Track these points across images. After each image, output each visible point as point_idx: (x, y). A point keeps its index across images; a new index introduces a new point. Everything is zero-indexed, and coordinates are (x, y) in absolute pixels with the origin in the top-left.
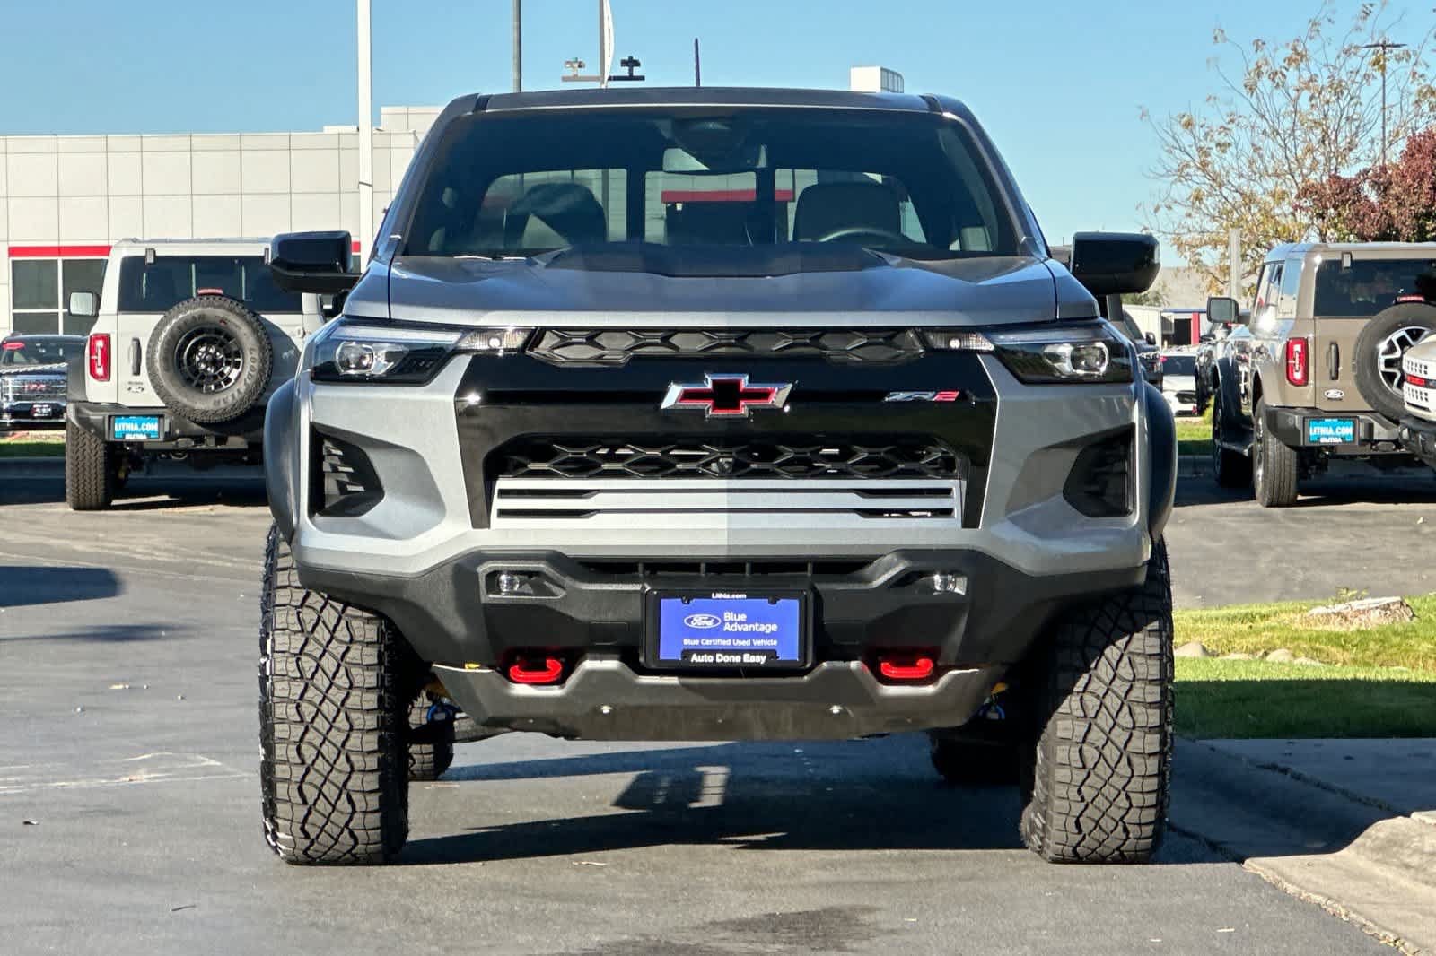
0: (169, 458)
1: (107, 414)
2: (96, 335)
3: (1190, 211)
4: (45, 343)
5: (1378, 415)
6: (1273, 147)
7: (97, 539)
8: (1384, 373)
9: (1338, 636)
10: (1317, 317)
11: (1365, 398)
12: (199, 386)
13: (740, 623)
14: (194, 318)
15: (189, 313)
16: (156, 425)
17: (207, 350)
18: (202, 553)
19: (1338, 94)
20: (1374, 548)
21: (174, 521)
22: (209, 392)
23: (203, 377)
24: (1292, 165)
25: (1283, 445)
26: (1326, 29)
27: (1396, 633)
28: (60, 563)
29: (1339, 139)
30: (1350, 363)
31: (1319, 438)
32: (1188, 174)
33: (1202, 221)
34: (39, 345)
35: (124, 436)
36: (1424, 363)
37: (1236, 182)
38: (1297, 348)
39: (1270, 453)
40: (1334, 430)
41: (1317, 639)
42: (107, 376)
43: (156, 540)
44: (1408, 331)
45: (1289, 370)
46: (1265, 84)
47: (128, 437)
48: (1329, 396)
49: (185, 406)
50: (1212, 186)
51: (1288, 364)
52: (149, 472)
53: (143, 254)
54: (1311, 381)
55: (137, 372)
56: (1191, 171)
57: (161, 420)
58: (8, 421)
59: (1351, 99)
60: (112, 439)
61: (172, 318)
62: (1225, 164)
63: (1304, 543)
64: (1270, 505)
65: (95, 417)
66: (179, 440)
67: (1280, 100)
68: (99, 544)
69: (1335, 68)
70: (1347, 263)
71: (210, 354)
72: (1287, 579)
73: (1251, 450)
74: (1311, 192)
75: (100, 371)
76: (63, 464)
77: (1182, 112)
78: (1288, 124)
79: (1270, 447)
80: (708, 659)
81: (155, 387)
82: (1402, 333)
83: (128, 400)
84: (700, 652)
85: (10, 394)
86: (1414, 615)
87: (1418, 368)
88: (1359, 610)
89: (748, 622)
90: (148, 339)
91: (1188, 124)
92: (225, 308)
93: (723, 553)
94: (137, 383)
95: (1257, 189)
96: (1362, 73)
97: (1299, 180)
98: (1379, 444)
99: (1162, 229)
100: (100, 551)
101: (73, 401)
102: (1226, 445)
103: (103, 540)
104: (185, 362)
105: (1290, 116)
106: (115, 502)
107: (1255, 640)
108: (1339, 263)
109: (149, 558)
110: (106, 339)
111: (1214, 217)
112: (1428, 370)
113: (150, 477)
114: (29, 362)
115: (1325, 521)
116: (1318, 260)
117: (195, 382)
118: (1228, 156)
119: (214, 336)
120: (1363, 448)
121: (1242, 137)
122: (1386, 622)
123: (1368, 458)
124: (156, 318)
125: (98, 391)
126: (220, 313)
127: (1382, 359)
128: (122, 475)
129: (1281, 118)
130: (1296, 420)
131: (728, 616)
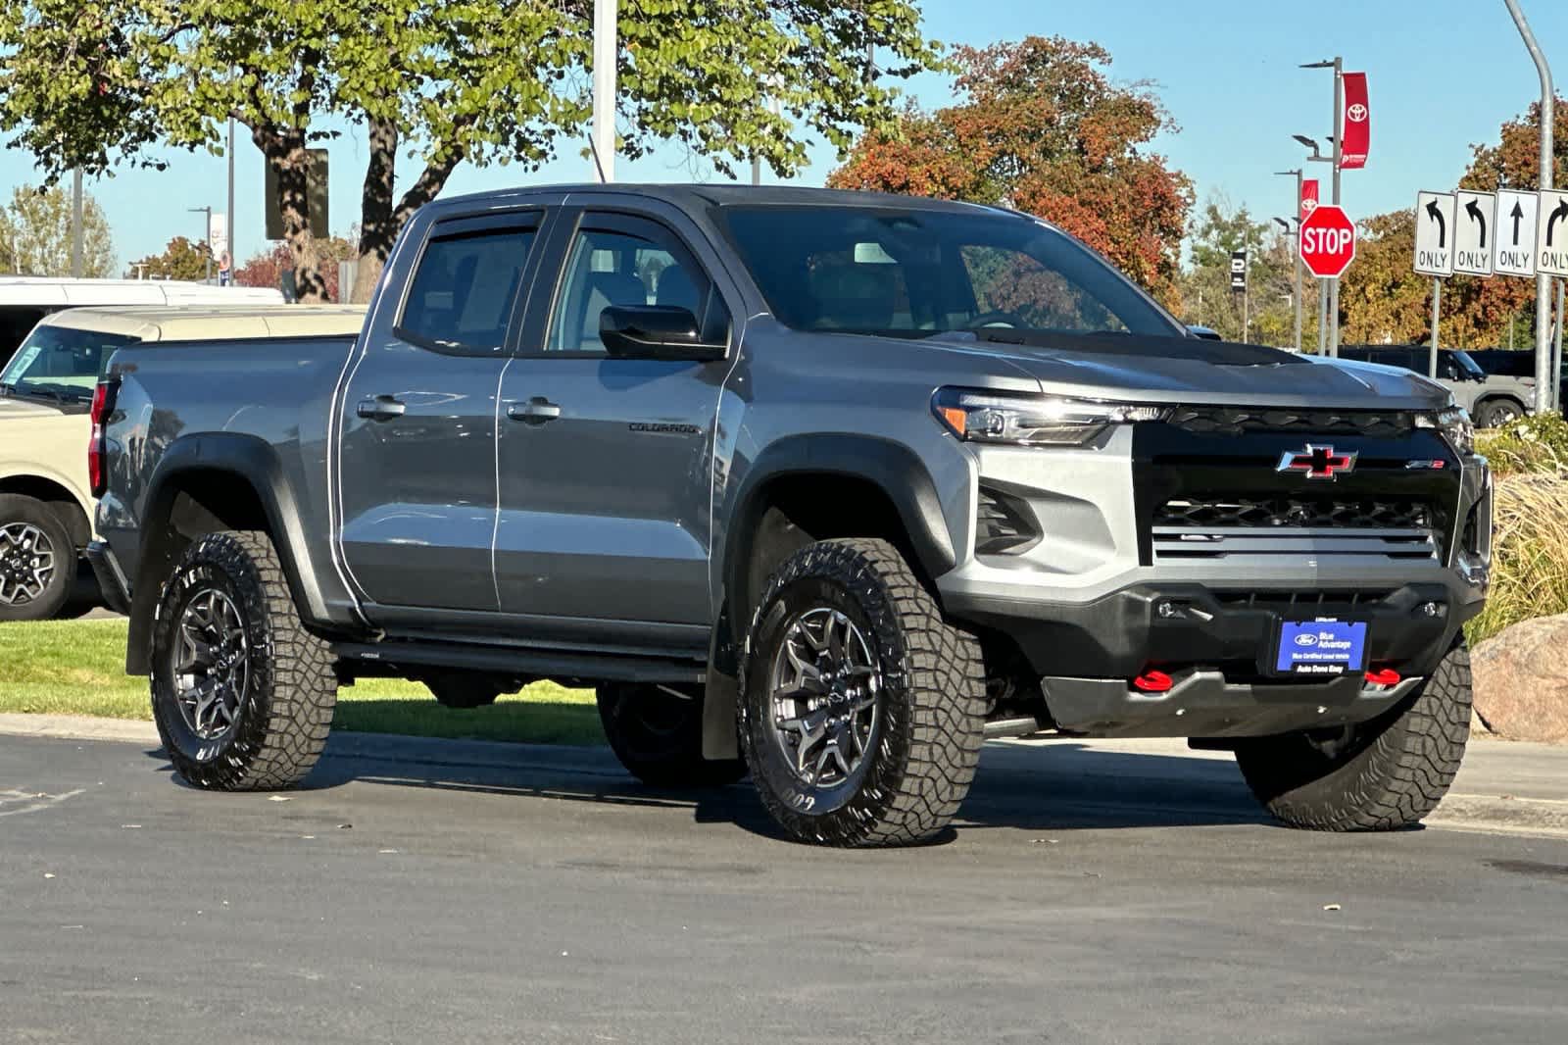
13: (1330, 641)
80: (1307, 669)
84: (1304, 664)
89: (1334, 641)
93: (1313, 586)
131: (1323, 636)
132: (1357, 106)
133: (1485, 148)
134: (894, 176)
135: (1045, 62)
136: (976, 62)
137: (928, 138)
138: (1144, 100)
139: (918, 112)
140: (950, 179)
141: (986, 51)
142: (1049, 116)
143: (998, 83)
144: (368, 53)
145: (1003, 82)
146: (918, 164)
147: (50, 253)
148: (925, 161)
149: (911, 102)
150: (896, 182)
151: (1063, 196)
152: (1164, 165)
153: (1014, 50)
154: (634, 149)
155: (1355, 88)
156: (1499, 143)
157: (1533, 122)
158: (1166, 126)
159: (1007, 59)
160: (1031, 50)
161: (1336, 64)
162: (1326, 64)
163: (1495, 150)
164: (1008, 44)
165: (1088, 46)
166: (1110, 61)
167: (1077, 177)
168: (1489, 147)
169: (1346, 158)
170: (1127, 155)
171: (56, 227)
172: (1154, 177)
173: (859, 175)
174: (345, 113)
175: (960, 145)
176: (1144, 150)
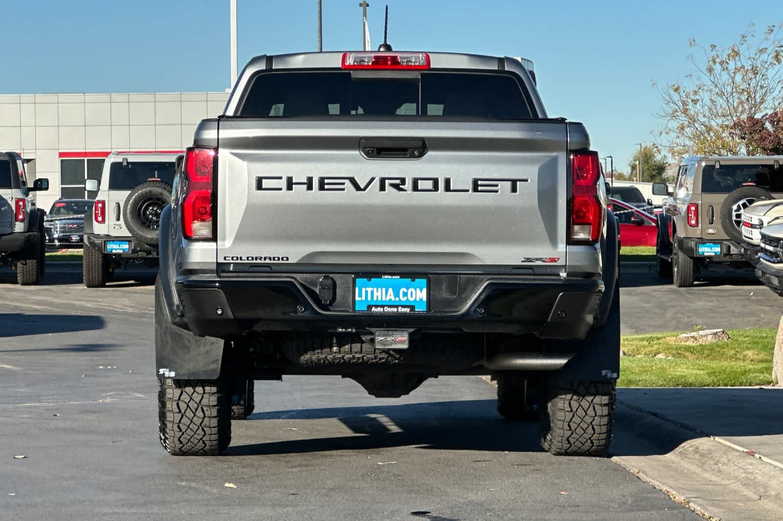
0: (134, 261)
1: (103, 240)
2: (98, 201)
3: (678, 134)
4: (76, 203)
5: (733, 242)
6: (721, 100)
7: (98, 301)
8: (735, 221)
9: (690, 347)
10: (702, 193)
11: (726, 233)
12: (149, 226)
14: (146, 193)
15: (144, 190)
16: (128, 245)
17: (153, 209)
18: (149, 308)
19: (756, 74)
20: (725, 307)
21: (136, 293)
22: (154, 229)
23: (150, 222)
24: (731, 111)
25: (686, 256)
26: (749, 39)
27: (718, 346)
28: (79, 313)
29: (757, 97)
30: (719, 215)
31: (704, 253)
32: (677, 116)
33: (684, 140)
34: (73, 204)
35: (112, 251)
36: (751, 216)
37: (703, 120)
38: (693, 208)
39: (680, 260)
40: (711, 249)
41: (680, 348)
42: (103, 221)
43: (126, 301)
44: (747, 200)
45: (689, 219)
46: (718, 68)
47: (114, 251)
48: (709, 232)
49: (142, 236)
50: (689, 122)
51: (688, 216)
52: (125, 269)
53: (122, 161)
54: (700, 225)
55: (118, 219)
56: (678, 114)
57: (130, 243)
58: (57, 244)
59: (763, 76)
60: (106, 252)
61: (135, 193)
62: (696, 110)
63: (691, 305)
64: (680, 286)
65: (97, 241)
66: (139, 253)
67: (725, 77)
68: (99, 304)
69: (754, 59)
70: (717, 166)
71: (154, 210)
72: (679, 322)
73: (672, 259)
74: (738, 126)
75: (100, 219)
76: (81, 265)
77: (673, 84)
78: (729, 89)
79: (680, 257)
81: (127, 227)
82: (744, 201)
83: (114, 234)
85: (58, 230)
86: (729, 338)
87: (748, 218)
88: (702, 335)
90: (124, 203)
91: (676, 90)
92: (162, 188)
94: (118, 225)
95: (713, 123)
96: (769, 63)
97: (735, 119)
98: (734, 256)
99: (663, 144)
100: (99, 307)
101: (86, 234)
102: (662, 257)
103: (100, 302)
104: (142, 214)
105: (730, 85)
106: (107, 284)
107: (650, 349)
108: (714, 166)
109: (123, 310)
110: (103, 203)
111: (690, 138)
112: (752, 220)
113: (126, 272)
114: (68, 214)
115: (706, 294)
116: (703, 164)
117: (147, 224)
118: (698, 106)
119: (156, 201)
120: (725, 258)
121: (705, 96)
122: (714, 341)
123: (729, 263)
124: (127, 193)
125: (99, 229)
126: (160, 190)
127: (734, 214)
128: (111, 270)
129: (726, 86)
130: (692, 244)
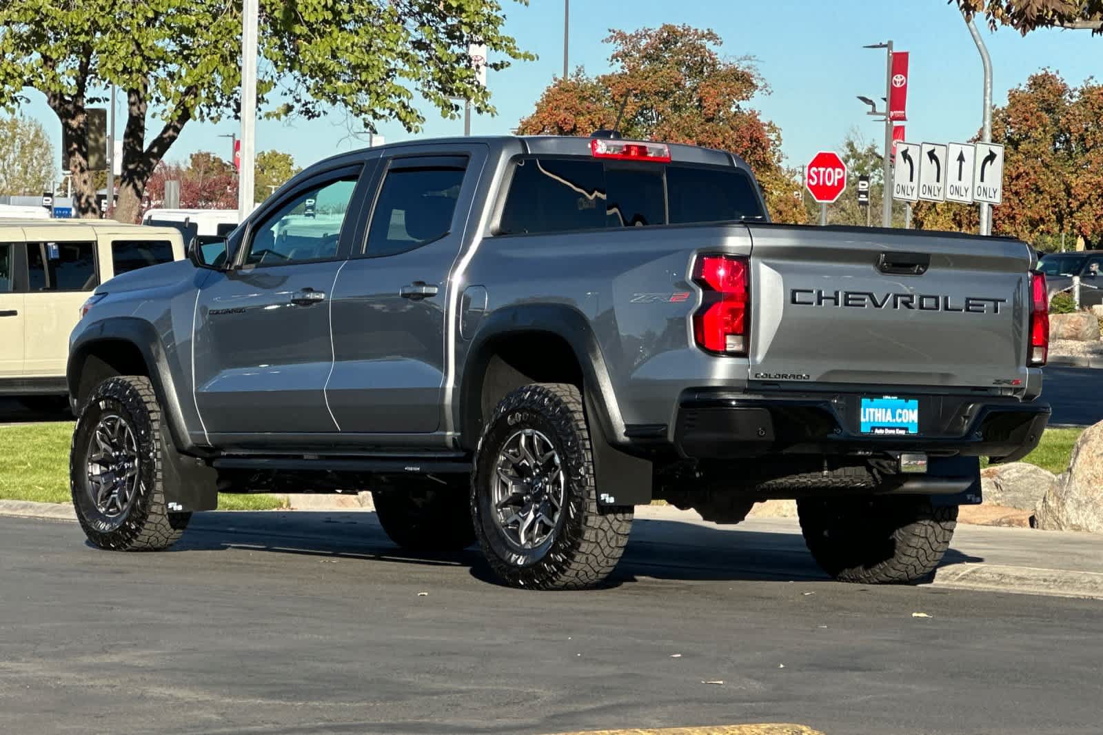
132: (899, 76)
133: (997, 107)
134: (566, 123)
135: (676, 43)
136: (626, 42)
137: (592, 96)
138: (747, 70)
139: (584, 77)
140: (606, 126)
141: (634, 34)
142: (677, 81)
143: (643, 57)
144: (118, 45)
145: (645, 57)
146: (583, 115)
147: (9, 166)
148: (589, 113)
149: (579, 70)
150: (567, 128)
151: (686, 138)
152: (758, 117)
153: (654, 34)
154: (310, 112)
155: (899, 63)
156: (1006, 103)
157: (1031, 89)
158: (761, 90)
159: (649, 41)
160: (665, 34)
161: (889, 46)
162: (881, 46)
163: (1003, 109)
164: (650, 30)
165: (706, 32)
166: (721, 43)
167: (696, 125)
168: (999, 107)
169: (892, 114)
170: (733, 109)
171: (14, 146)
172: (751, 125)
173: (541, 122)
174: (104, 86)
175: (614, 102)
176: (745, 106)
